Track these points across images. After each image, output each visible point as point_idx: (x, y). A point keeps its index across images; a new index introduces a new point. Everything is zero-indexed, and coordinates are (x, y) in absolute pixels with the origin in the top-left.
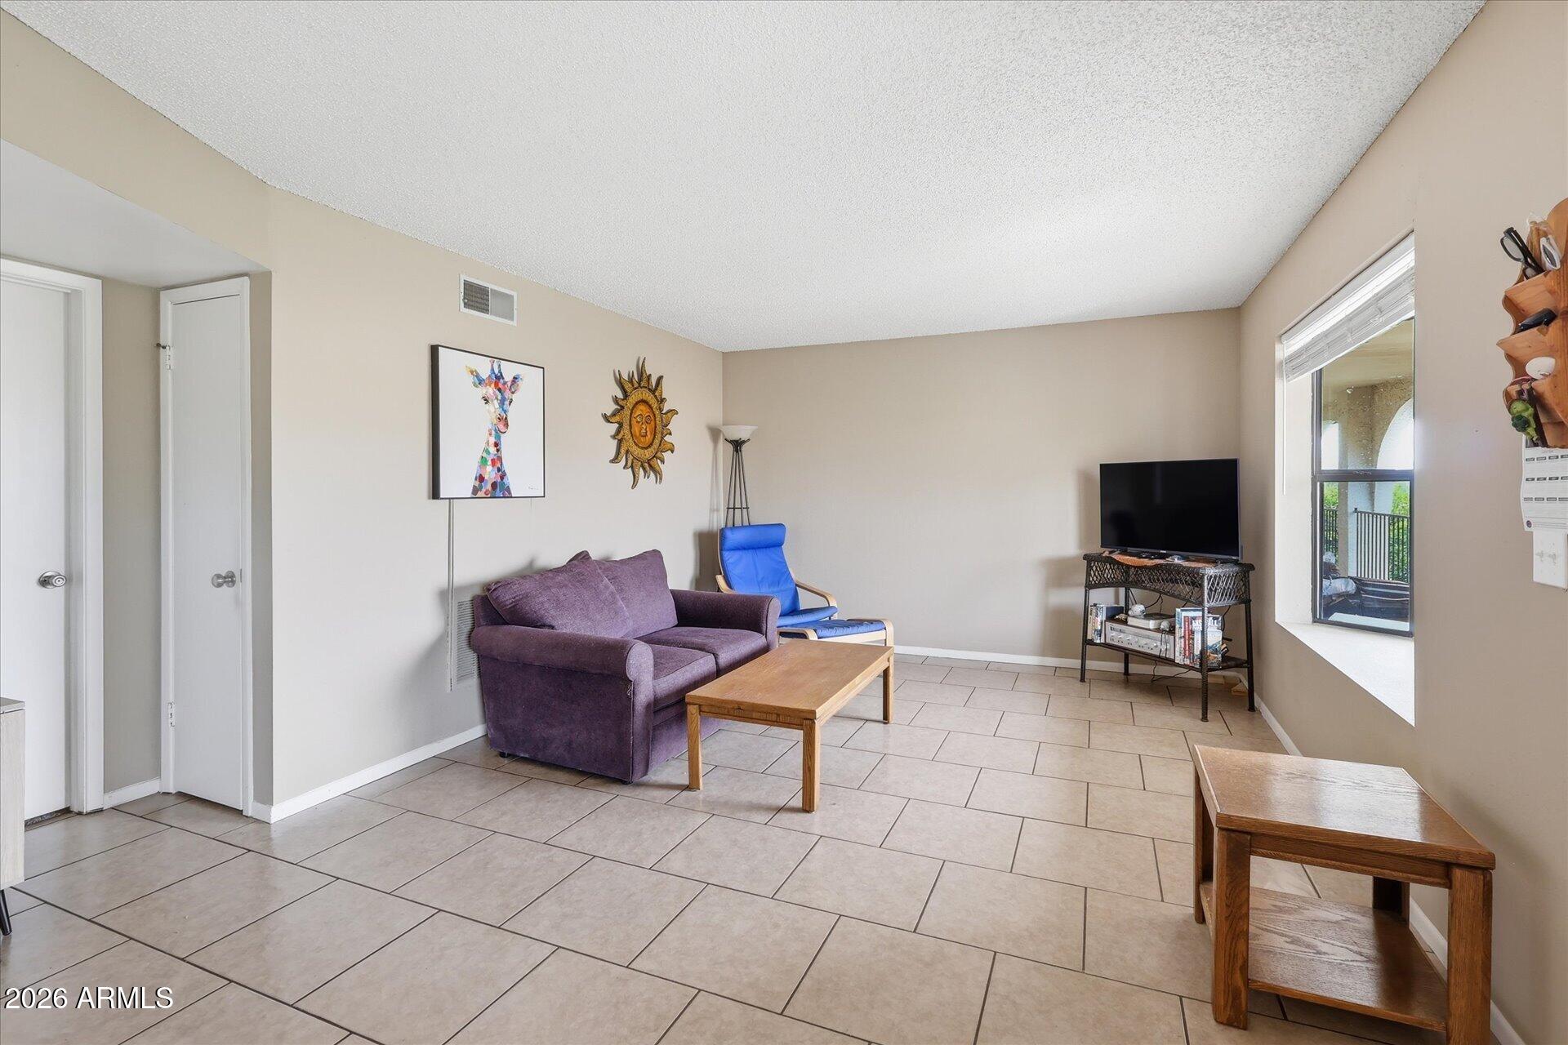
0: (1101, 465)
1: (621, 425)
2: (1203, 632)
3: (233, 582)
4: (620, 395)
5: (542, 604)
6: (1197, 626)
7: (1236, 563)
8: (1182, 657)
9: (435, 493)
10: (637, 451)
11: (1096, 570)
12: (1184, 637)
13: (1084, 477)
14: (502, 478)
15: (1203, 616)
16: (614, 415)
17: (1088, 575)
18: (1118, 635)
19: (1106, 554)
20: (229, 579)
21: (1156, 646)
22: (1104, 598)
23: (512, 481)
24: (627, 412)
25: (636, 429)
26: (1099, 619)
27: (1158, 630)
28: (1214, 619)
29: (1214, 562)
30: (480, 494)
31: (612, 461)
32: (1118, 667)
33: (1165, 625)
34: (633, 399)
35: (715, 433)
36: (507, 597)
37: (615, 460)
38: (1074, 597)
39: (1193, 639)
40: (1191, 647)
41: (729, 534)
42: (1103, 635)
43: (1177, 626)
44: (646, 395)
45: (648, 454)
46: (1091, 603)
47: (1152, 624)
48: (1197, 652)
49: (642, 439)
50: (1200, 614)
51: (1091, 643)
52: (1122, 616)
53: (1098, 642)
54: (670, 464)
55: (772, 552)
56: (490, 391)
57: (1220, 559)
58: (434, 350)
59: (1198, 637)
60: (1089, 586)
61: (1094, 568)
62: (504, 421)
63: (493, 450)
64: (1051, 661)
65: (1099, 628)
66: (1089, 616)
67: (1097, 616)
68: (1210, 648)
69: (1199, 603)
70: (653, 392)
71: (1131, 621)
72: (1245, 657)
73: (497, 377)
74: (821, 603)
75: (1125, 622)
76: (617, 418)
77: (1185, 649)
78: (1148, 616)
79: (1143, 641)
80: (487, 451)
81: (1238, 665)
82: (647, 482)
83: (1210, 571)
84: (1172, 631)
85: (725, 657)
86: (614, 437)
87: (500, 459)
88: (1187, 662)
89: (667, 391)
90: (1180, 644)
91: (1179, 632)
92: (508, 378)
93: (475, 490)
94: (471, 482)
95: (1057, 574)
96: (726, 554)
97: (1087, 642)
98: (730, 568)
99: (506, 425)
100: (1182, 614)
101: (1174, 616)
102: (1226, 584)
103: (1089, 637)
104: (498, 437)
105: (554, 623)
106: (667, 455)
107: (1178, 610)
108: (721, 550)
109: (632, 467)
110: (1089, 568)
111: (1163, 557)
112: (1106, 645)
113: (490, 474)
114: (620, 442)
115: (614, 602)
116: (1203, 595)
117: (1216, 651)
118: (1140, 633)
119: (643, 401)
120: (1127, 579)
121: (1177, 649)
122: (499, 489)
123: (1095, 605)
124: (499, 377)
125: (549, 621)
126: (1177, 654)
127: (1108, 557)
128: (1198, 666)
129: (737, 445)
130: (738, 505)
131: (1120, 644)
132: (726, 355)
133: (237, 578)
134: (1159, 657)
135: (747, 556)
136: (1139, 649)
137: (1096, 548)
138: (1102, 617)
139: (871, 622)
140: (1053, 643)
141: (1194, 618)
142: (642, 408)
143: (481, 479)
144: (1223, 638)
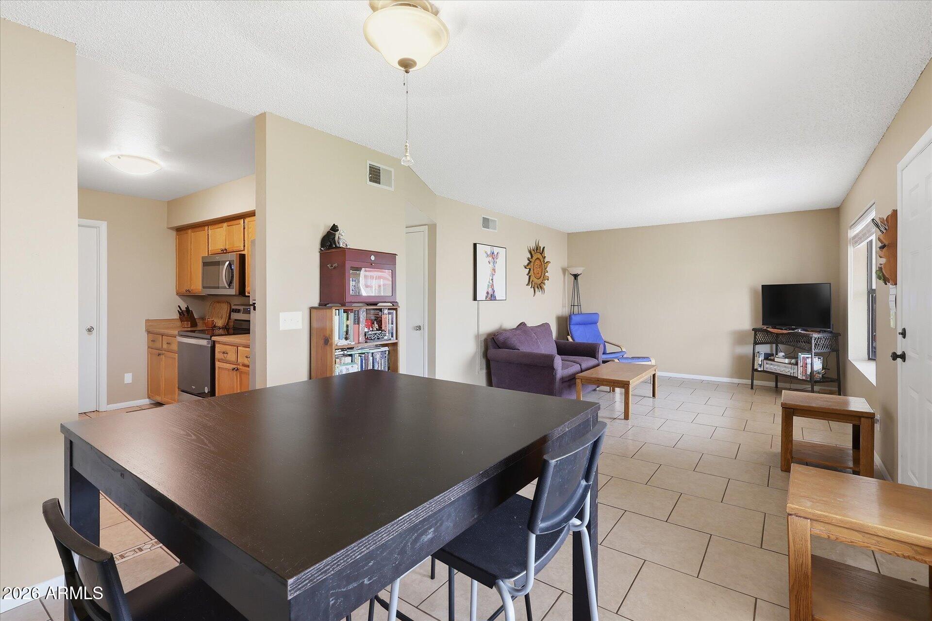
0: (762, 286)
1: (530, 269)
2: (811, 364)
3: (420, 329)
4: (530, 257)
5: (515, 341)
6: (809, 361)
7: (831, 332)
8: (801, 376)
9: (475, 299)
10: (535, 280)
11: (759, 336)
12: (803, 366)
13: (754, 291)
14: (494, 292)
15: (812, 357)
16: (528, 265)
17: (755, 338)
18: (769, 367)
19: (765, 328)
20: (419, 328)
21: (789, 371)
22: (764, 349)
23: (496, 294)
24: (532, 264)
25: (535, 271)
26: (760, 359)
27: (790, 363)
28: (819, 358)
29: (819, 332)
30: (488, 299)
31: (527, 285)
32: (773, 384)
33: (793, 361)
34: (534, 258)
35: (564, 270)
36: (501, 338)
37: (528, 285)
38: (748, 350)
39: (807, 367)
40: (806, 371)
41: (573, 317)
42: (762, 366)
43: (799, 361)
44: (539, 256)
45: (539, 281)
46: (756, 352)
47: (787, 361)
48: (809, 373)
49: (537, 275)
50: (810, 356)
51: (757, 370)
52: (772, 358)
53: (760, 370)
54: (547, 285)
55: (592, 326)
56: (491, 258)
57: (822, 330)
58: (475, 245)
59: (809, 366)
60: (756, 343)
61: (758, 335)
62: (494, 270)
63: (491, 282)
64: (736, 381)
65: (760, 363)
66: (756, 358)
67: (759, 357)
68: (816, 371)
69: (809, 351)
70: (541, 254)
71: (776, 360)
72: (836, 377)
73: (492, 253)
74: (619, 350)
75: (773, 360)
76: (529, 267)
77: (803, 372)
78: (785, 357)
79: (782, 369)
80: (489, 282)
81: (832, 381)
82: (538, 293)
83: (815, 335)
84: (797, 364)
85: (584, 366)
86: (528, 275)
87: (493, 285)
88: (804, 378)
89: (546, 253)
90: (800, 369)
91: (800, 364)
92: (496, 254)
93: (486, 297)
94: (485, 294)
95: (739, 338)
96: (572, 326)
97: (754, 370)
98: (574, 333)
99: (495, 272)
100: (801, 356)
101: (798, 358)
102: (825, 342)
103: (755, 368)
104: (492, 277)
105: (520, 349)
106: (546, 282)
107: (800, 354)
108: (570, 325)
109: (534, 287)
110: (755, 335)
111: (793, 329)
112: (764, 371)
113: (491, 292)
114: (530, 277)
115: (537, 343)
116: (811, 346)
117: (819, 373)
118: (781, 365)
119: (538, 258)
120: (775, 340)
121: (799, 372)
122: (491, 297)
123: (758, 352)
124: (493, 253)
125: (517, 347)
126: (799, 374)
127: (766, 329)
128: (809, 380)
129: (576, 276)
130: (576, 304)
131: (771, 371)
132: (569, 234)
133: (422, 328)
134: (790, 376)
135: (581, 328)
136: (781, 373)
137: (760, 325)
138: (762, 358)
139: (644, 358)
140: (737, 372)
141: (808, 358)
142: (538, 261)
143: (488, 293)
144: (823, 368)
